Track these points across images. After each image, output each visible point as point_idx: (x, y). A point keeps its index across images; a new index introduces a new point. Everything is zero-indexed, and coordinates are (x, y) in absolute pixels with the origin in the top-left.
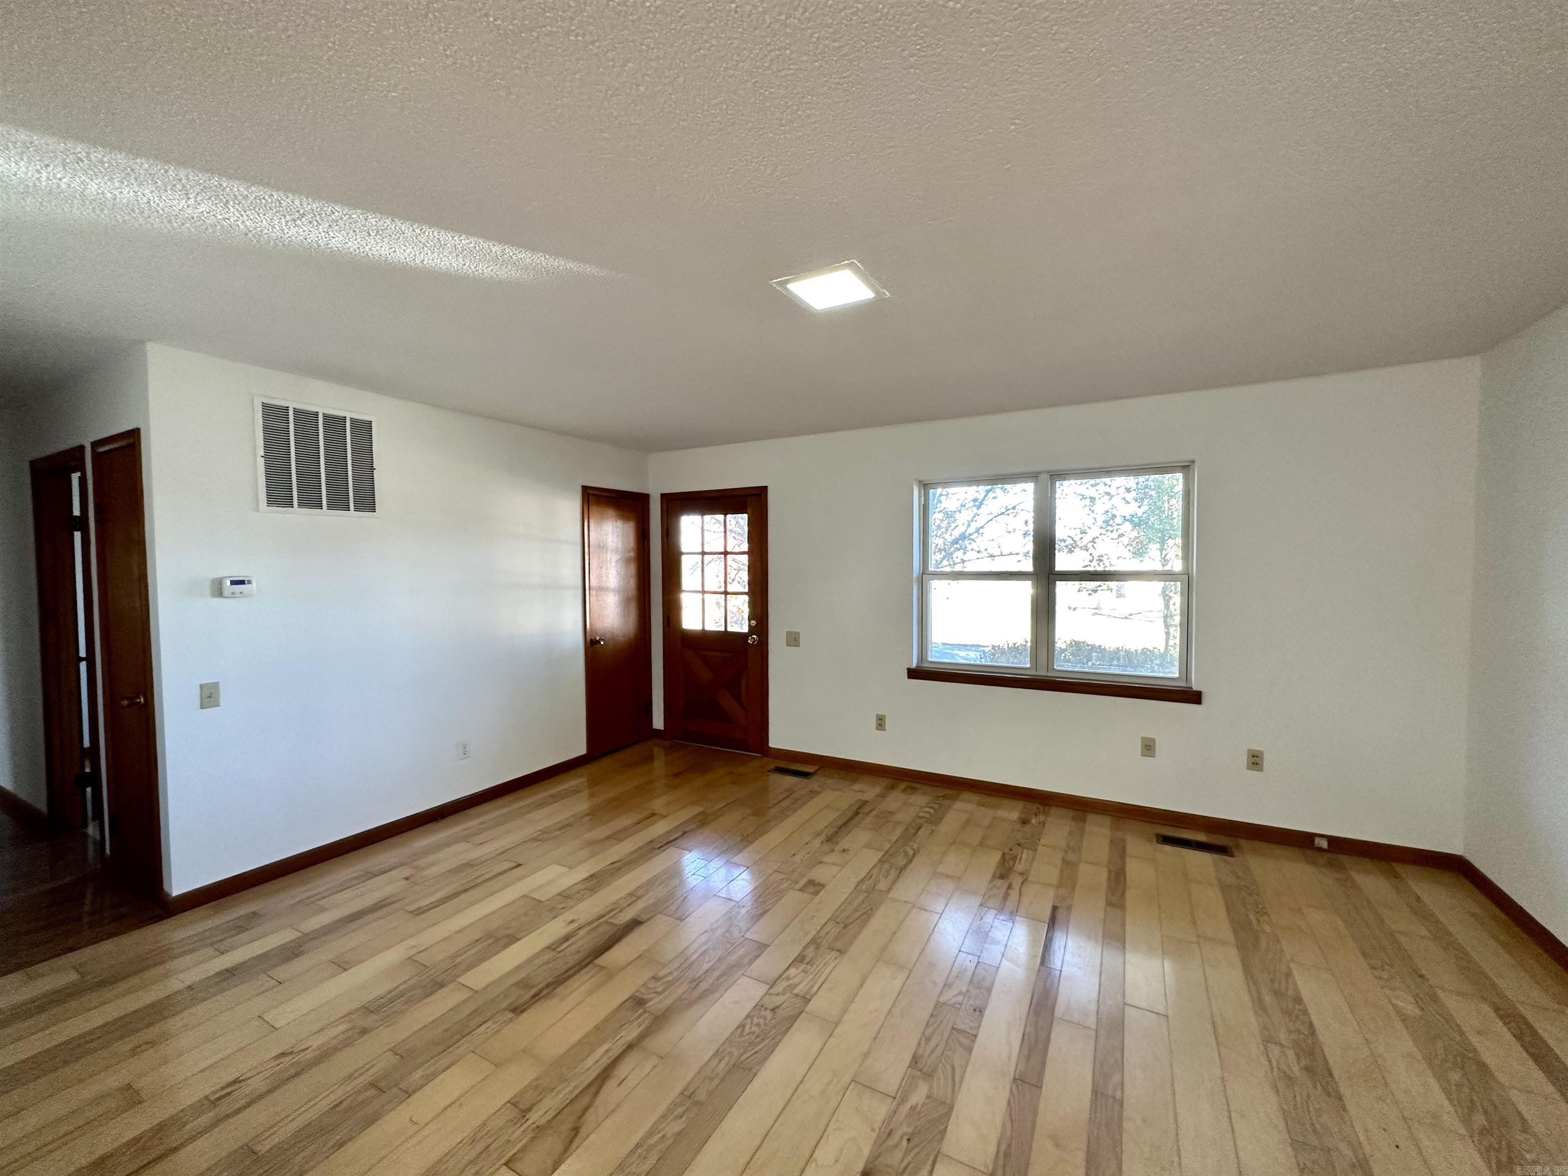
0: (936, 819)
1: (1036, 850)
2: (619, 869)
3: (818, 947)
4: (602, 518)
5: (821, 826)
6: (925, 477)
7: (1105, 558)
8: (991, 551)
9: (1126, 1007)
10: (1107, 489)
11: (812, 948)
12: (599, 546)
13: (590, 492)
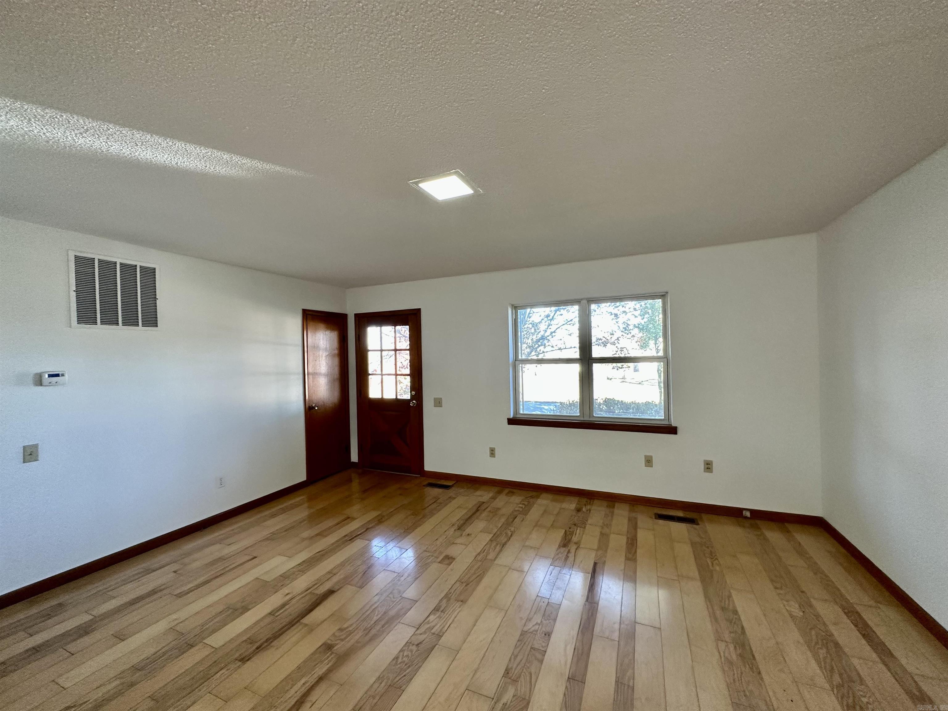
0: (525, 511)
1: (585, 528)
2: (323, 555)
3: (449, 600)
4: (316, 330)
5: (454, 520)
6: (515, 303)
7: (625, 349)
8: (559, 346)
9: (637, 625)
10: (624, 309)
11: (445, 601)
12: (314, 347)
13: (307, 312)
